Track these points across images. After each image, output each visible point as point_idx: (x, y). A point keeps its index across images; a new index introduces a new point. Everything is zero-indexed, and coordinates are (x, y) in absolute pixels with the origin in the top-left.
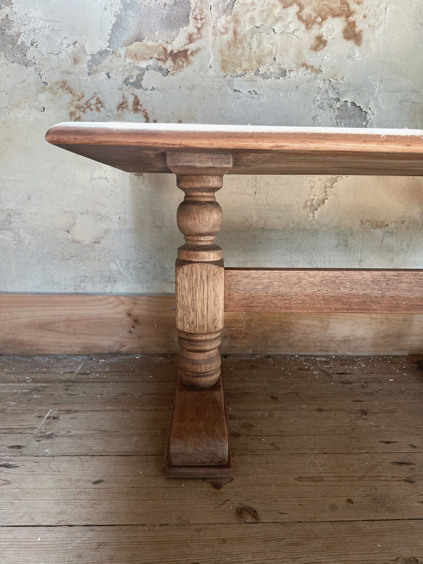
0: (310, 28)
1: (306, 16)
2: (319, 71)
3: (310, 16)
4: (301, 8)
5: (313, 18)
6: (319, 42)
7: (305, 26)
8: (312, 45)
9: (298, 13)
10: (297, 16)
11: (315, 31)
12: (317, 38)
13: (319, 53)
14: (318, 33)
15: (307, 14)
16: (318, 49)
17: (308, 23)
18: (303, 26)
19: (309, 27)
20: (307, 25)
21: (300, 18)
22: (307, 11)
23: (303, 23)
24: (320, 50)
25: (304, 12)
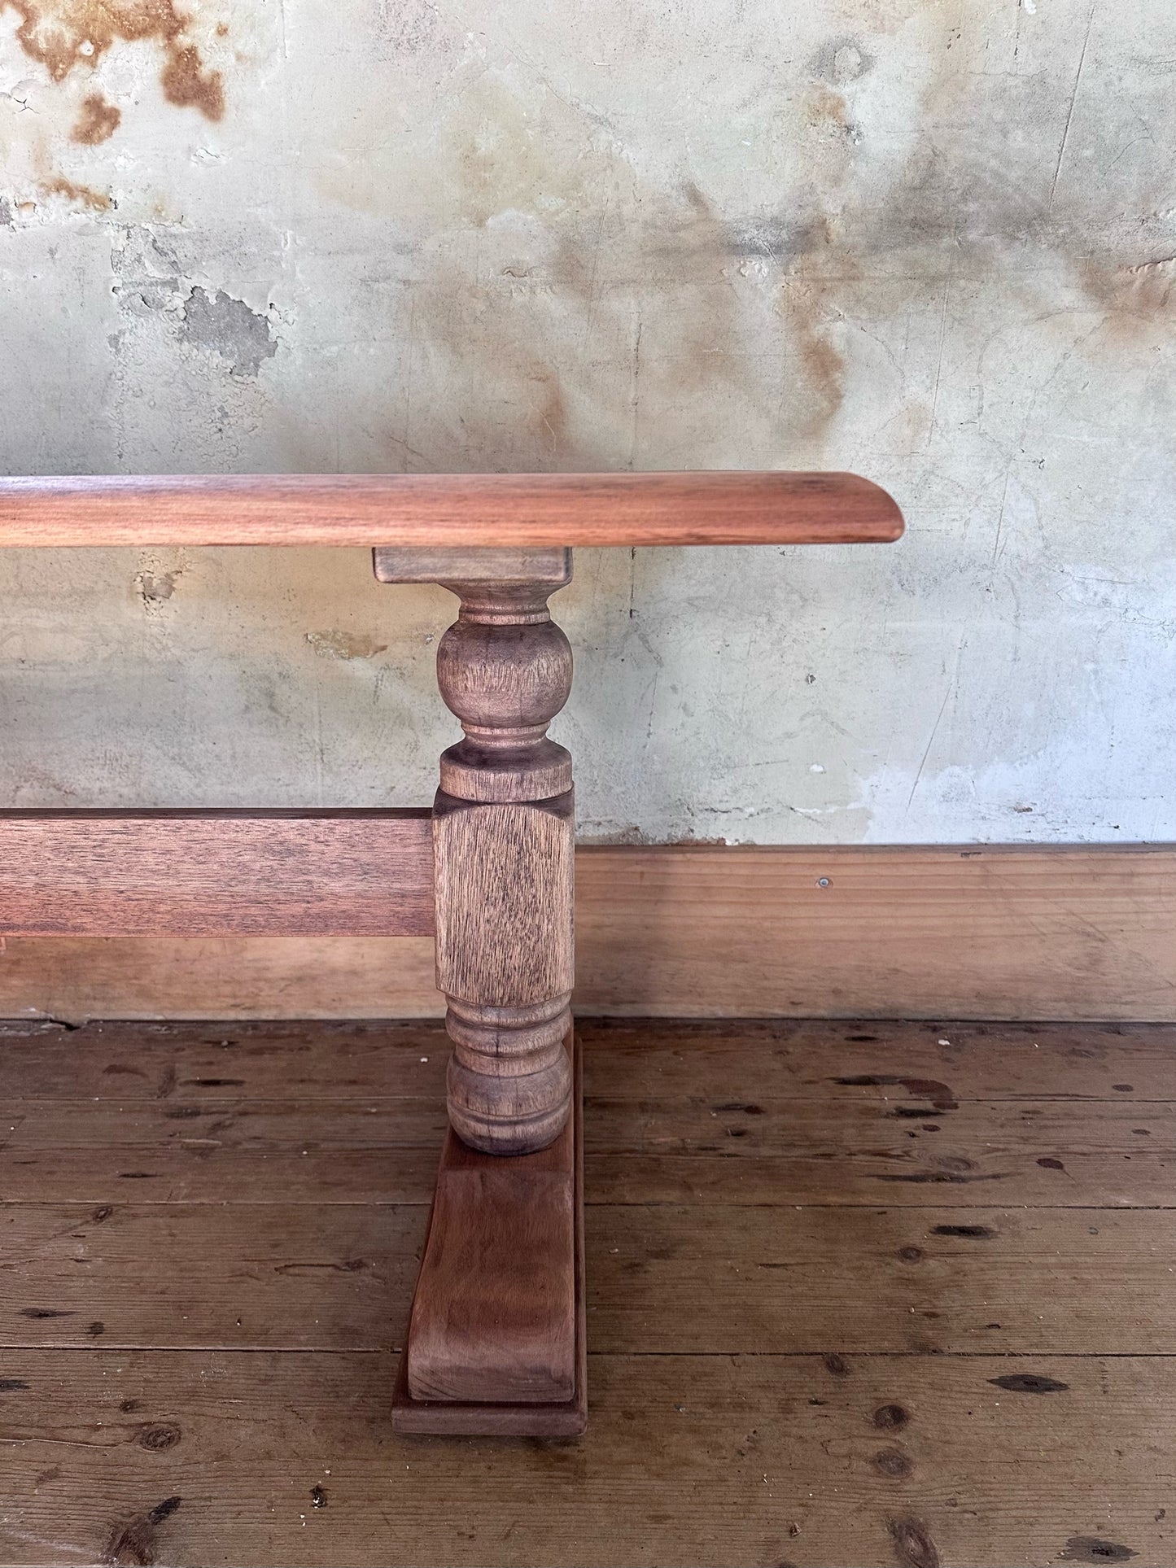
0: (62, 76)
1: (47, 40)
2: (104, 202)
3: (58, 40)
4: (30, 17)
5: (68, 45)
6: (97, 115)
7: (47, 72)
8: (76, 127)
9: (21, 33)
10: (19, 42)
11: (78, 84)
12: (87, 103)
13: (99, 150)
14: (89, 90)
15: (49, 34)
16: (96, 135)
17: (57, 61)
18: (41, 72)
19: (59, 72)
20: (53, 67)
21: (29, 48)
22: (47, 26)
23: (40, 60)
24: (101, 139)
25: (38, 28)
